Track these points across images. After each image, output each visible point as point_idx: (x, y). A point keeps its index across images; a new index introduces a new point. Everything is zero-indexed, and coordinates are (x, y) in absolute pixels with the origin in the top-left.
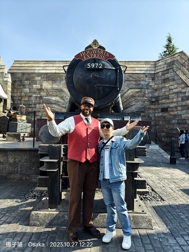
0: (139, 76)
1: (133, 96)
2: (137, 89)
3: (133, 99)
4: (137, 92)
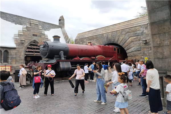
0: (136, 28)
1: (132, 42)
2: (134, 36)
3: (132, 43)
4: (135, 39)
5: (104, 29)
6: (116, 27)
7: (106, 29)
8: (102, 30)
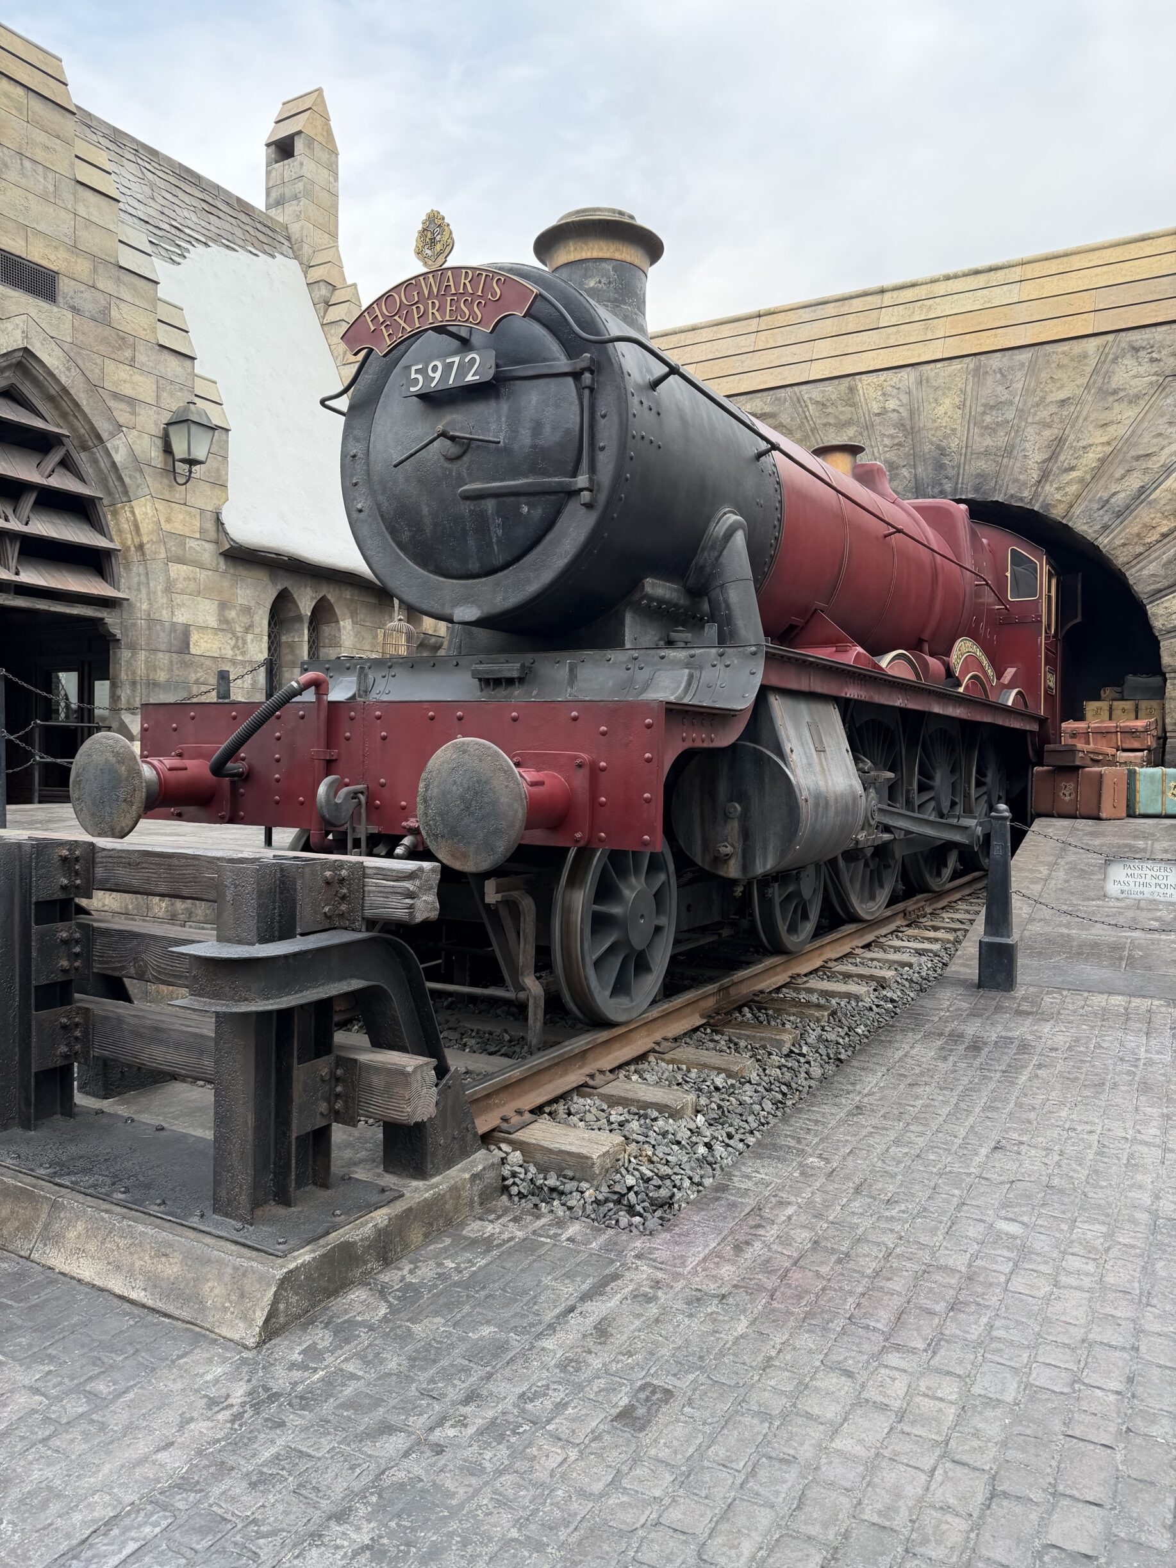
5: (851, 324)
6: (1014, 293)
7: (887, 317)
8: (830, 327)
